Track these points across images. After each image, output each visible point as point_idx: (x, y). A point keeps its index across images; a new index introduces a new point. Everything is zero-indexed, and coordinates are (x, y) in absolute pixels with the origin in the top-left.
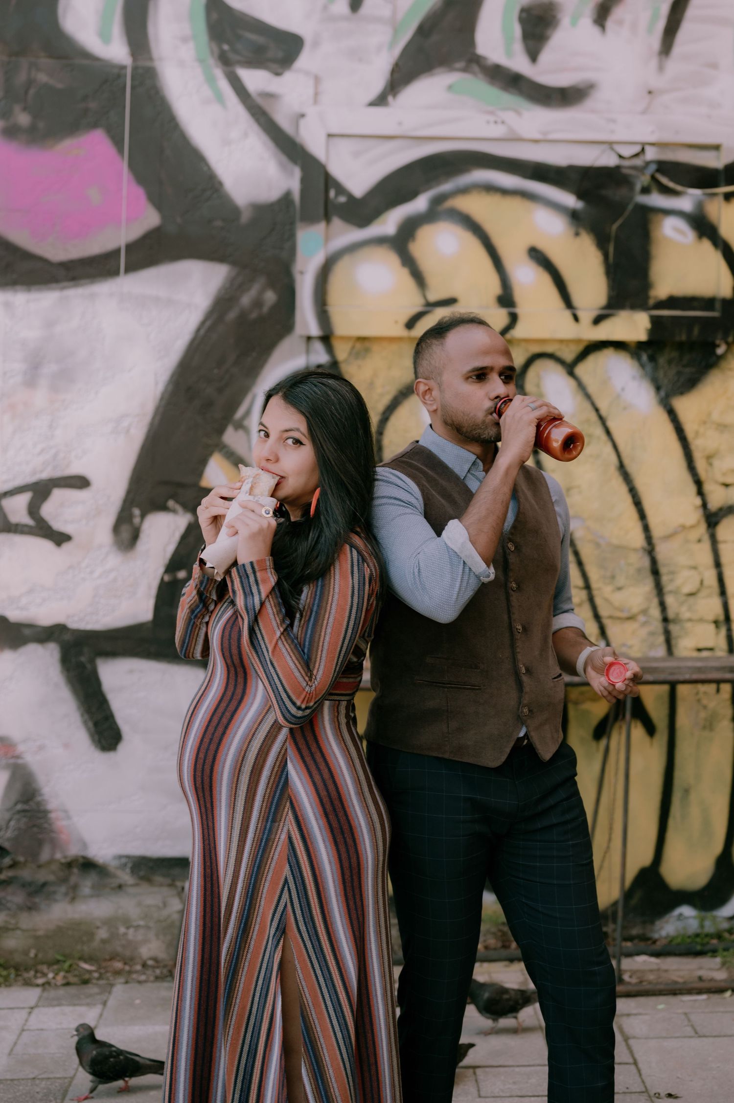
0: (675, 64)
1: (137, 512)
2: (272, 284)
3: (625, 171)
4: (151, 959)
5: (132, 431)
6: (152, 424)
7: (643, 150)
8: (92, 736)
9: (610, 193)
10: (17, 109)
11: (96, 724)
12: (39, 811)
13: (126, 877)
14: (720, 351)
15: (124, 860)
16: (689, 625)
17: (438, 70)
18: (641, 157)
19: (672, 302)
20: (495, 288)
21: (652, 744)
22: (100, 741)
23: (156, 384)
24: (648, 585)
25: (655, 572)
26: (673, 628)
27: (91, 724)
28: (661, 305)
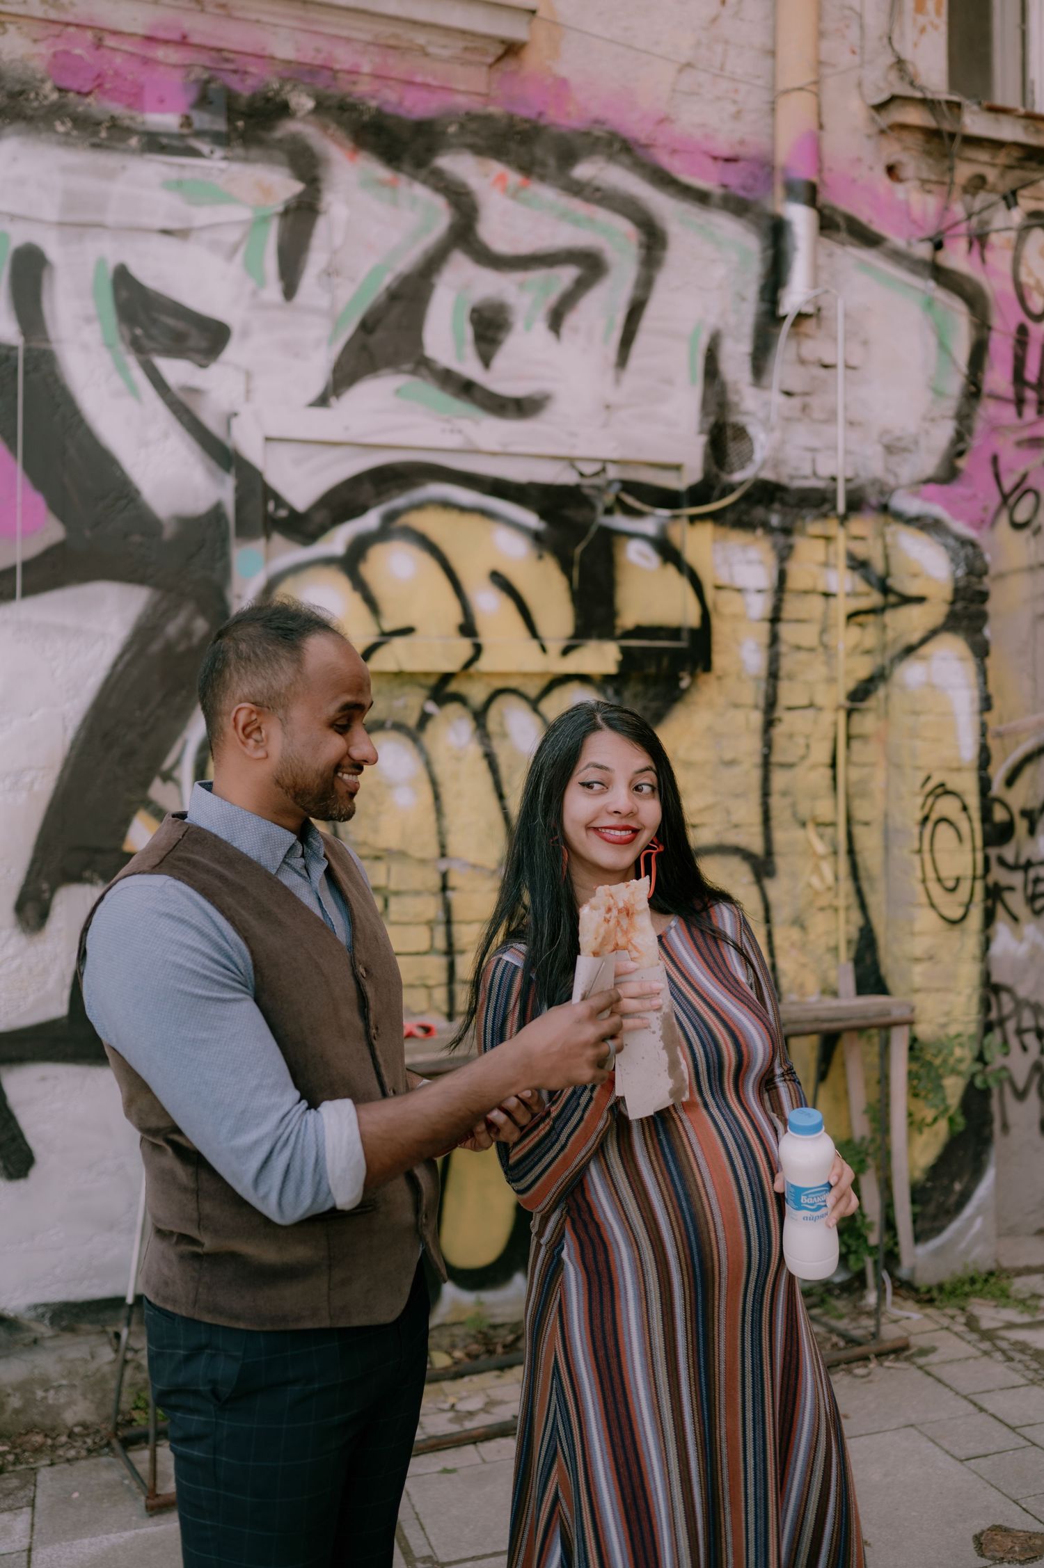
0: (631, 379)
1: (45, 886)
2: (202, 610)
3: (587, 491)
4: (76, 1425)
5: (36, 787)
6: (61, 779)
9: (571, 513)
11: (1, 1147)
13: (44, 1329)
14: (684, 683)
15: (40, 1310)
17: (384, 371)
18: (602, 475)
19: (640, 632)
20: (456, 617)
22: (6, 1168)
23: (65, 729)
28: (629, 634)
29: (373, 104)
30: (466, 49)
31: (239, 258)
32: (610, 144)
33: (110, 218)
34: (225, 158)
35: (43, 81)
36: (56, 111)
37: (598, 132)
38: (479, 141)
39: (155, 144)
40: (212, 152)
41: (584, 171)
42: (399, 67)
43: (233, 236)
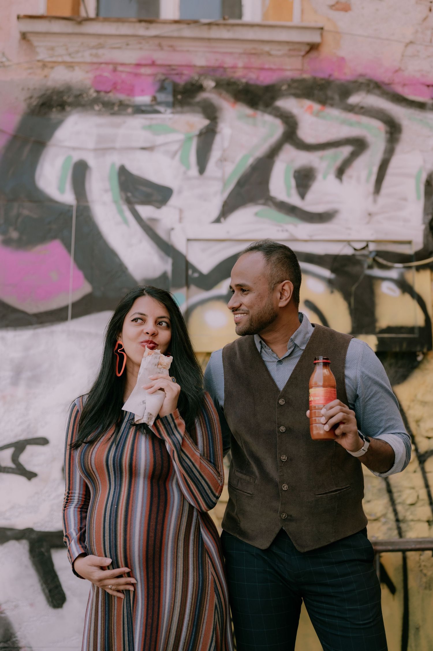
0: (382, 199)
3: (359, 258)
7: (367, 246)
8: (48, 599)
9: (350, 269)
10: (11, 229)
11: (50, 591)
12: (14, 648)
14: (420, 358)
16: (412, 523)
17: (249, 205)
18: (366, 249)
19: (389, 329)
21: (394, 600)
22: (52, 602)
24: (385, 500)
25: (389, 491)
26: (403, 526)
27: (47, 591)
28: (383, 331)
29: (244, 80)
30: (290, 50)
31: (178, 157)
32: (368, 85)
33: (118, 145)
34: (173, 113)
35: (90, 89)
36: (96, 101)
37: (361, 80)
38: (298, 92)
39: (139, 110)
40: (166, 111)
41: (354, 99)
42: (256, 62)
43: (175, 147)
